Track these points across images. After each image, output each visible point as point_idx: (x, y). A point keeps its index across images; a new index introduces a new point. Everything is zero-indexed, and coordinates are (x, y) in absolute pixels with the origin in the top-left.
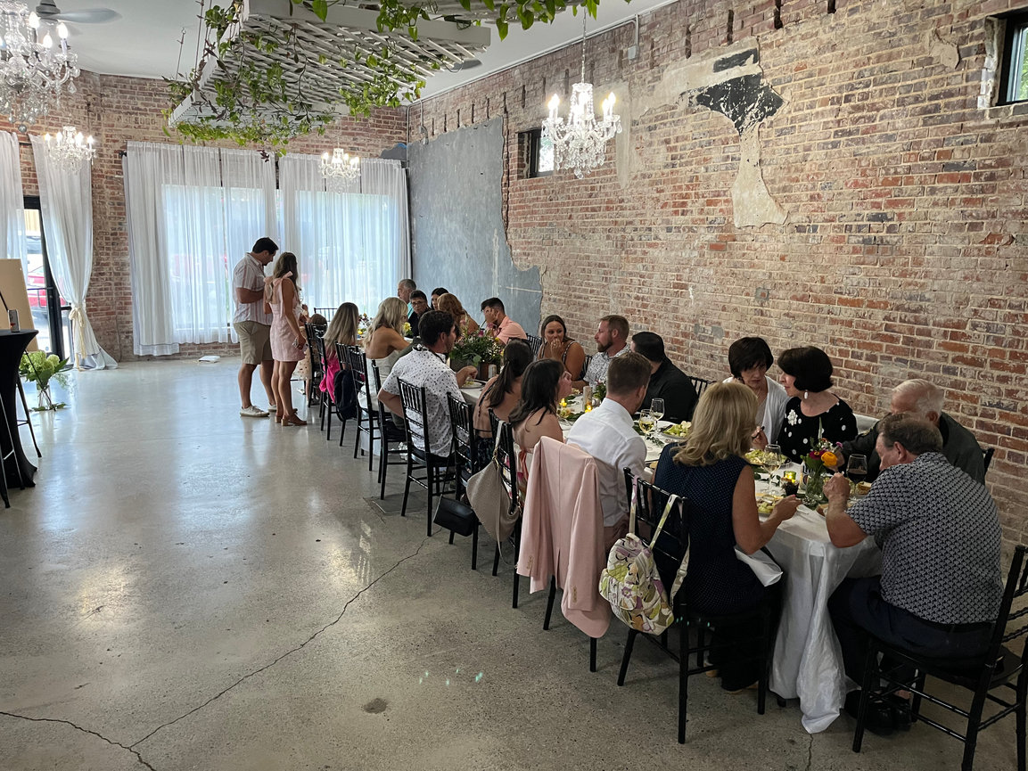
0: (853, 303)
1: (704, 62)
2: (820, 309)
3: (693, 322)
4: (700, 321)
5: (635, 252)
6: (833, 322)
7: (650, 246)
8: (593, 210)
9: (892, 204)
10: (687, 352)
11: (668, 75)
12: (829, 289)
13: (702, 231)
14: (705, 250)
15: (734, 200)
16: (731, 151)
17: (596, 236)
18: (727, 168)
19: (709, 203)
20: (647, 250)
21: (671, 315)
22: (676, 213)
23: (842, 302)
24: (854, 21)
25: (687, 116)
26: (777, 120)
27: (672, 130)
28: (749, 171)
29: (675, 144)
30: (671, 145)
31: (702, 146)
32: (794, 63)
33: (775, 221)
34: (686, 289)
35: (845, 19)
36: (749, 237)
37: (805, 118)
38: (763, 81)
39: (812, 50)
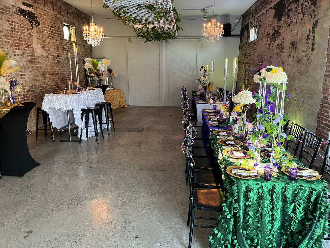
0: (58, 74)
2: (54, 76)
3: (29, 86)
6: (56, 78)
9: (59, 54)
12: (54, 72)
13: (26, 56)
14: (28, 63)
15: (34, 47)
16: (30, 32)
19: (27, 47)
22: (16, 49)
23: (57, 74)
24: (49, 12)
25: (15, 15)
26: (39, 28)
27: (10, 17)
28: (36, 40)
29: (12, 23)
30: (11, 23)
31: (21, 28)
32: (40, 15)
33: (44, 55)
34: (24, 76)
35: (47, 10)
36: (38, 59)
37: (44, 30)
38: (35, 15)
39: (43, 14)
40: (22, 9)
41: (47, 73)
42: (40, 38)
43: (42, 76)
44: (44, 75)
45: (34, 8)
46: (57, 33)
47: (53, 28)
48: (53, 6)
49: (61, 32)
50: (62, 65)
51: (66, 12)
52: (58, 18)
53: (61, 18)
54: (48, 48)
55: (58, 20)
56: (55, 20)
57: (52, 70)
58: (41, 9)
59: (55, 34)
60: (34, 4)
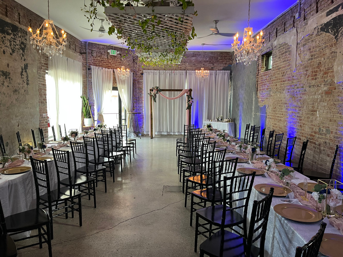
1: (323, 13)
3: (318, 127)
4: (321, 126)
5: (298, 98)
7: (303, 94)
8: (284, 81)
10: (316, 141)
11: (310, 22)
13: (322, 86)
14: (323, 94)
15: (335, 71)
16: (333, 49)
17: (284, 92)
18: (332, 57)
19: (325, 73)
20: (301, 96)
21: (310, 124)
22: (313, 79)
25: (317, 37)
27: (312, 44)
30: (311, 51)
34: (316, 112)
36: (341, 87)
40: (325, 24)
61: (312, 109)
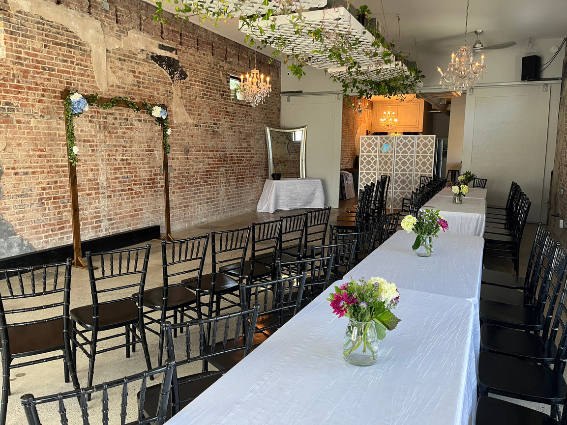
0: (212, 151)
1: (153, 41)
2: (205, 154)
3: (159, 168)
5: (117, 133)
6: (208, 158)
7: (128, 129)
9: (218, 120)
10: (157, 183)
12: (206, 147)
15: (172, 110)
16: (168, 88)
20: (126, 131)
21: (146, 166)
23: (210, 151)
24: (205, 58)
25: (145, 63)
26: (186, 82)
27: (136, 66)
28: (178, 100)
29: (139, 75)
30: (136, 74)
31: (154, 82)
32: (189, 63)
33: (189, 122)
34: (153, 152)
35: (202, 56)
36: (179, 128)
37: (194, 85)
38: (180, 64)
39: (194, 61)
40: (157, 55)
41: (193, 150)
42: (186, 96)
43: (183, 153)
44: (187, 151)
45: (179, 52)
46: (217, 90)
47: (210, 83)
48: (213, 50)
49: (223, 87)
50: (220, 138)
51: (236, 57)
52: (220, 66)
53: (225, 67)
54: (199, 112)
55: (219, 70)
56: (215, 69)
57: (201, 144)
58: (191, 54)
59: (213, 91)
60: (180, 47)
61: (147, 148)
